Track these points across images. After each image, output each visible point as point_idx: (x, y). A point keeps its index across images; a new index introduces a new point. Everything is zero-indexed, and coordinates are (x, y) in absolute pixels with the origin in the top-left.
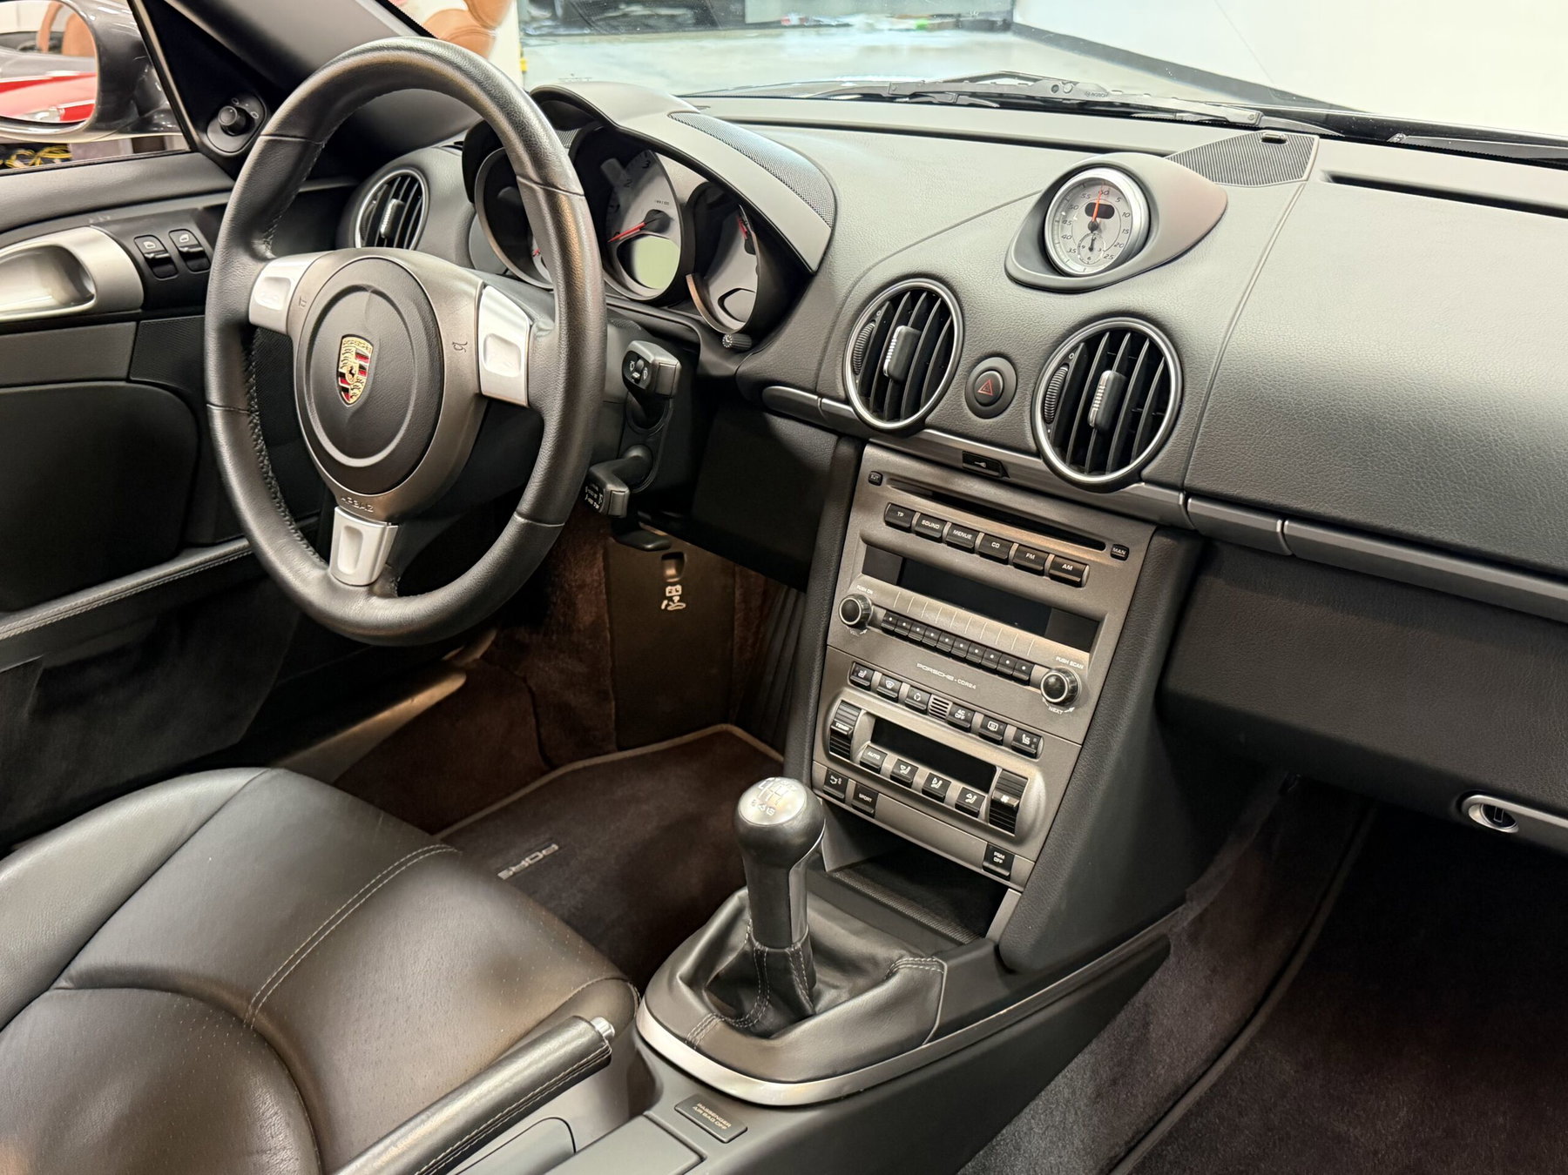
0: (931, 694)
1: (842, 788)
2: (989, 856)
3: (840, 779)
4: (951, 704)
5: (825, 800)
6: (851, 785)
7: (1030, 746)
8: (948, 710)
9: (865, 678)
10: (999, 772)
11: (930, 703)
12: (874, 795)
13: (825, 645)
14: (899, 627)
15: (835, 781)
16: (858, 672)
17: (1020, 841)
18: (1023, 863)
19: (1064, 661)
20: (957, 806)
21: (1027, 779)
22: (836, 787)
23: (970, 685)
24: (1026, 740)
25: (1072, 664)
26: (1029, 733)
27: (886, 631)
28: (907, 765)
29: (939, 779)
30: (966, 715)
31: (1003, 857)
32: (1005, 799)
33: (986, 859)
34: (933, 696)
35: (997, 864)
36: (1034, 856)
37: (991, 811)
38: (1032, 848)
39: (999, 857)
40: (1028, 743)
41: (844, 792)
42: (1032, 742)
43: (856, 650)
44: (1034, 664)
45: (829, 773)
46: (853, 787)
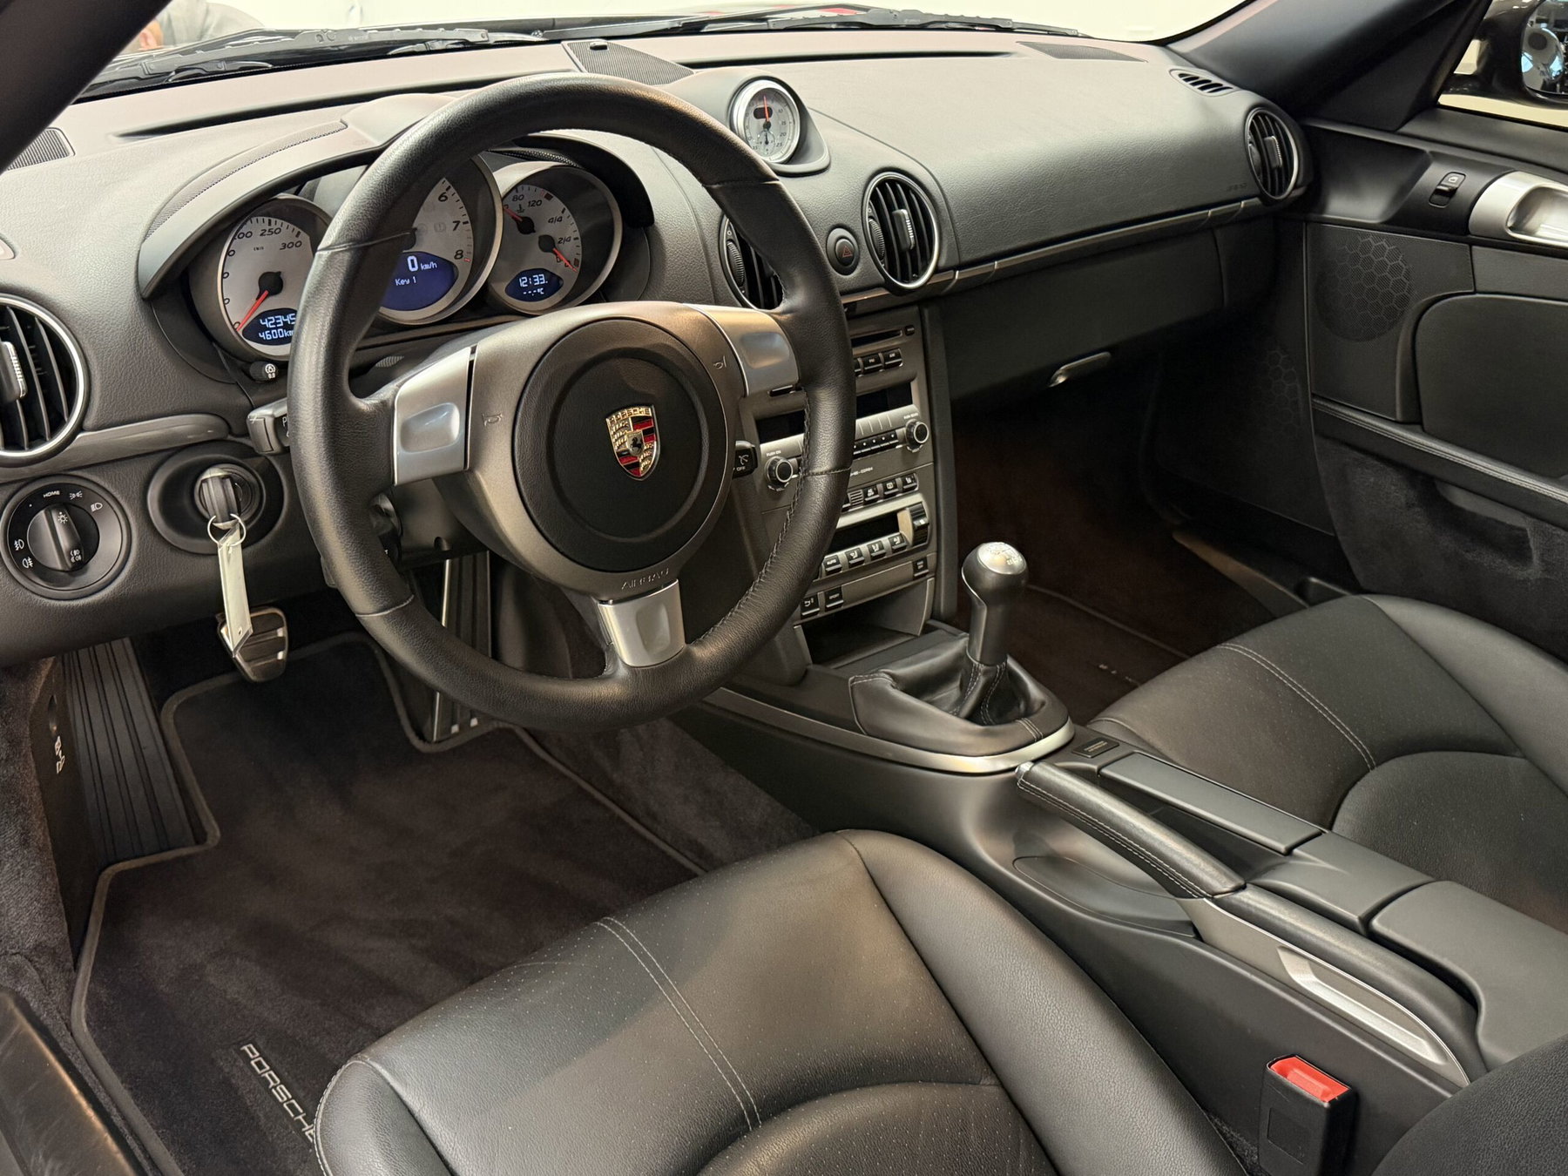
1: (816, 603)
2: (916, 569)
3: (812, 600)
4: (860, 490)
5: (802, 624)
6: (821, 595)
7: (912, 483)
8: (862, 496)
11: (850, 499)
12: (839, 590)
15: (807, 604)
17: (929, 544)
18: (931, 556)
19: (904, 417)
20: (894, 551)
21: (921, 503)
23: (869, 469)
24: (908, 481)
25: (908, 416)
26: (908, 476)
28: (853, 551)
29: (874, 544)
30: (873, 491)
31: (922, 562)
32: (919, 523)
33: (913, 572)
34: (850, 494)
35: (922, 569)
36: (936, 548)
37: (914, 537)
38: (933, 544)
39: (919, 565)
40: (910, 481)
41: (818, 605)
42: (912, 479)
44: (894, 430)
46: (823, 596)
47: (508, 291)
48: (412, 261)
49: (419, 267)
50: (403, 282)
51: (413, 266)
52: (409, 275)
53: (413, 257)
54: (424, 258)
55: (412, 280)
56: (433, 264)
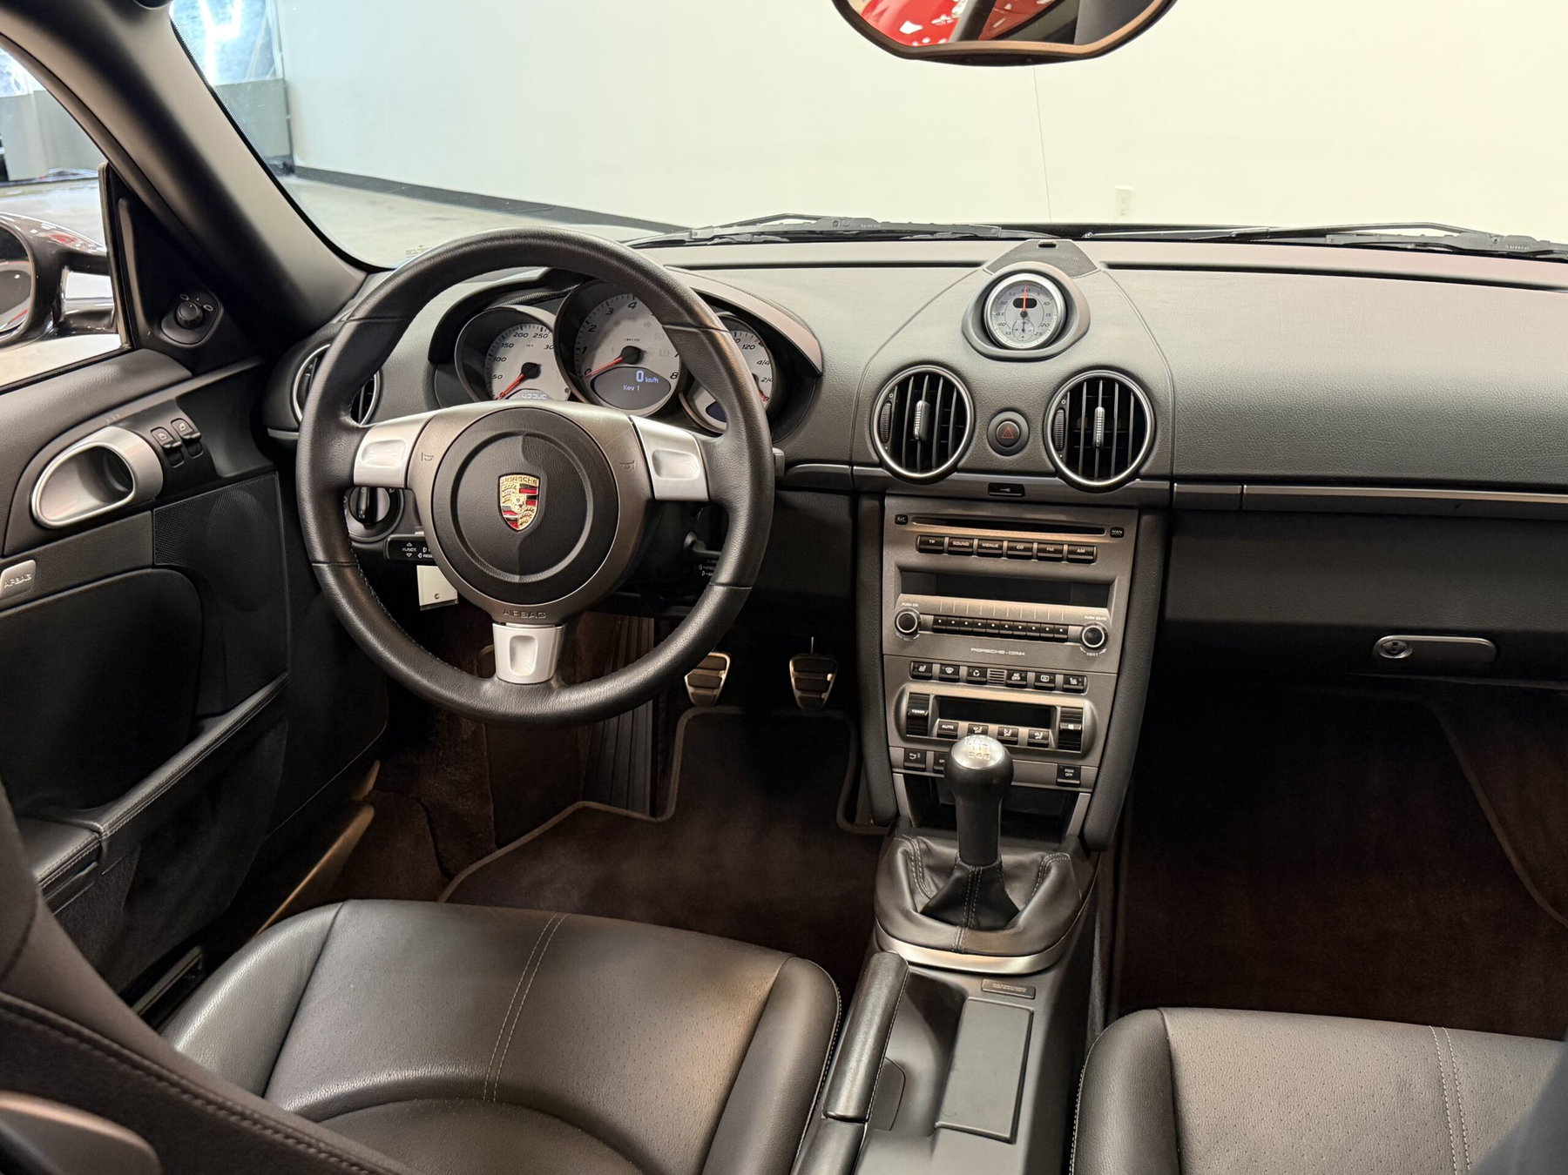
0: (987, 668)
1: (923, 760)
2: (1061, 773)
3: (919, 754)
4: (1006, 671)
5: (905, 775)
6: (930, 756)
7: (1077, 685)
8: (1005, 676)
9: (926, 671)
10: (1059, 709)
11: (988, 675)
13: (882, 656)
14: (947, 626)
15: (914, 756)
16: (919, 668)
17: (1084, 756)
18: (1088, 769)
19: (1091, 618)
20: (1030, 744)
21: (1082, 708)
22: (917, 761)
23: (1020, 654)
24: (1074, 682)
25: (1097, 618)
26: (1074, 676)
27: (935, 631)
28: (977, 726)
29: (1008, 729)
30: (1020, 676)
31: (1073, 771)
32: (1071, 727)
33: (1059, 776)
34: (989, 670)
35: (1068, 778)
36: (1097, 764)
37: (1059, 739)
38: (1095, 757)
39: (1069, 773)
40: (1076, 683)
41: (925, 762)
42: (1078, 682)
43: (912, 651)
44: (1068, 625)
45: (907, 752)
46: (933, 756)
47: (708, 410)
48: (640, 374)
49: (644, 380)
50: (629, 388)
51: (640, 378)
52: (635, 383)
53: (642, 372)
54: (649, 373)
55: (636, 389)
56: (656, 380)
